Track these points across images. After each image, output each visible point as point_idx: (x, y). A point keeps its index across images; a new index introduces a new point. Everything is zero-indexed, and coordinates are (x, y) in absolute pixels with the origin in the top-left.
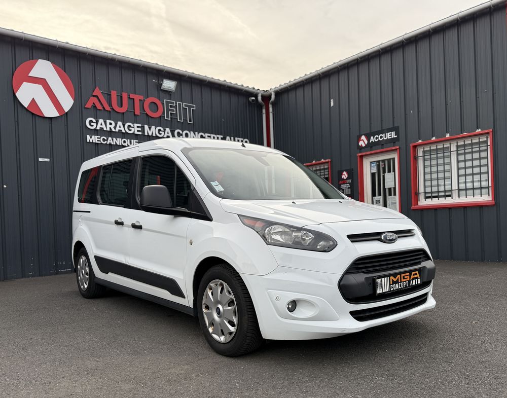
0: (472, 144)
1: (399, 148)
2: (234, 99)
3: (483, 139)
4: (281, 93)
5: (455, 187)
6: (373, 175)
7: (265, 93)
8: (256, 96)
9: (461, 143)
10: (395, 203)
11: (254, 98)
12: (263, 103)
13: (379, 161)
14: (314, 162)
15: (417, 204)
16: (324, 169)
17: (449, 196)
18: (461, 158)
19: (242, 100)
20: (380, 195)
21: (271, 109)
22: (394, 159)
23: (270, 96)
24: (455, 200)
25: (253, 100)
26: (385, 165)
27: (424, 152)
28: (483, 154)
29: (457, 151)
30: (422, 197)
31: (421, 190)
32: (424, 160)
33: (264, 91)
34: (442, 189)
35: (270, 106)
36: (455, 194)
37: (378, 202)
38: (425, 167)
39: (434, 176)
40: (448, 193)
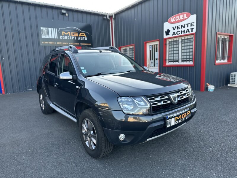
0: (187, 39)
1: (160, 40)
2: (97, 17)
3: (192, 36)
4: (117, 14)
5: (180, 57)
6: (150, 51)
7: (110, 15)
8: (106, 16)
9: (183, 38)
11: (105, 17)
12: (110, 19)
13: (153, 45)
15: (166, 64)
16: (132, 48)
17: (178, 61)
18: (183, 45)
19: (101, 18)
20: (153, 60)
21: (113, 22)
23: (112, 16)
24: (180, 63)
25: (105, 18)
26: (155, 47)
27: (169, 42)
28: (191, 44)
29: (181, 42)
30: (167, 61)
31: (167, 58)
32: (169, 45)
33: (110, 14)
34: (175, 58)
35: (113, 20)
36: (180, 61)
37: (152, 63)
38: (169, 48)
39: (172, 52)
40: (177, 60)
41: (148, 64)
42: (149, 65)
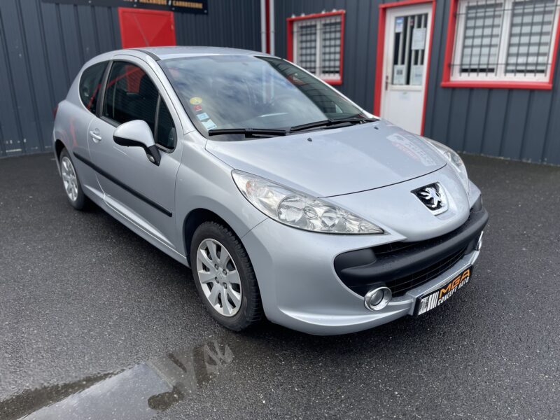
5: (502, 60)
6: (397, 35)
10: (421, 75)
13: (406, 18)
14: (323, 13)
15: (449, 78)
16: (336, 24)
17: (492, 70)
18: (518, 20)
20: (403, 63)
22: (426, 15)
24: (500, 77)
26: (414, 22)
27: (468, 8)
28: (548, 18)
29: (513, 9)
30: (456, 70)
31: (457, 60)
32: (467, 19)
34: (484, 59)
36: (501, 69)
37: (400, 72)
38: (466, 28)
39: (477, 41)
40: (490, 67)
41: (387, 78)
42: (390, 81)
